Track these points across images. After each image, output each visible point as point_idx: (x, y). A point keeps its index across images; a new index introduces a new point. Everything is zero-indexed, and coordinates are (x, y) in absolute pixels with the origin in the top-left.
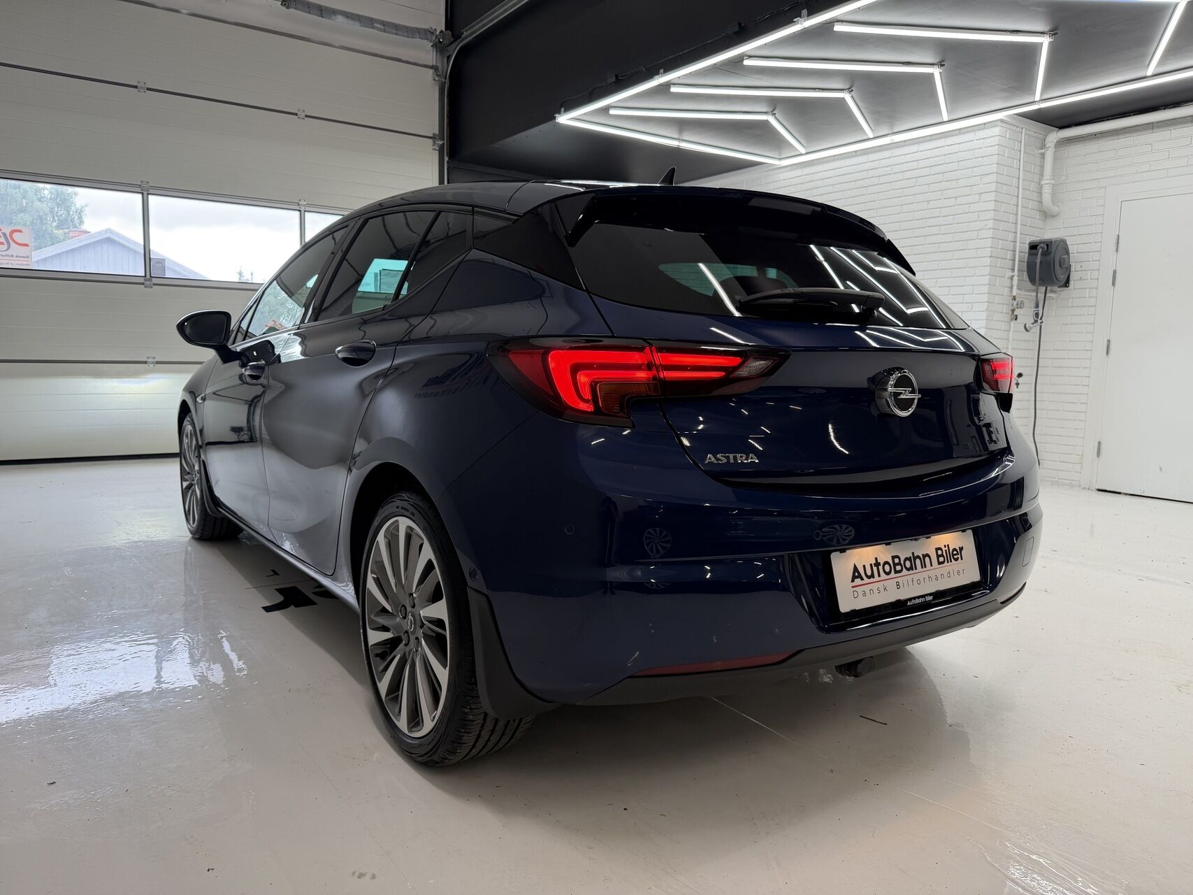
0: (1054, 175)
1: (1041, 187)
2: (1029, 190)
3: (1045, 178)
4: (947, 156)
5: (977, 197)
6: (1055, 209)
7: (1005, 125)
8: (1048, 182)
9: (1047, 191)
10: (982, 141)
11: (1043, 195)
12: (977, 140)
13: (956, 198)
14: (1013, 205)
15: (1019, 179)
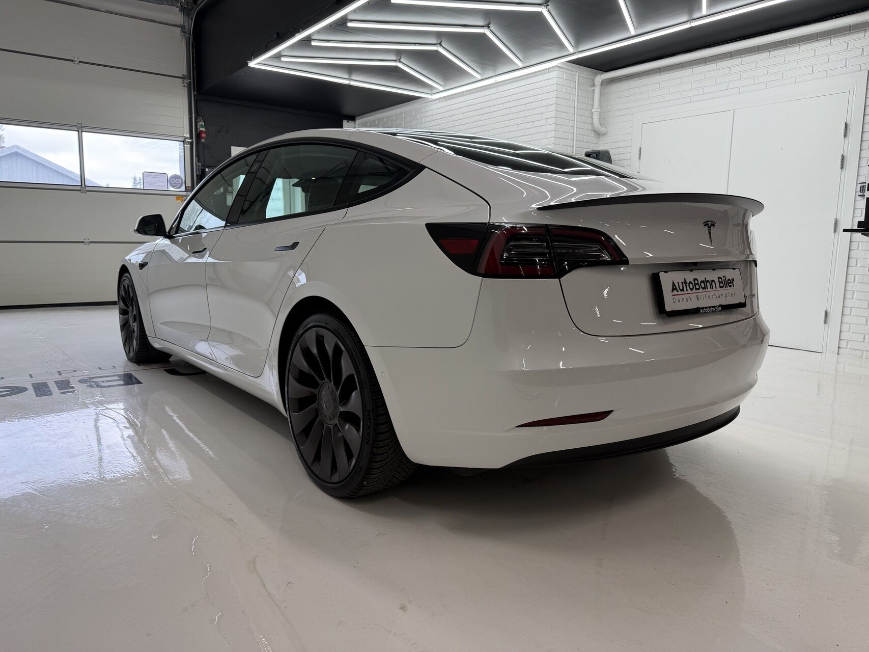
0: (601, 105)
1: (592, 114)
2: (584, 116)
3: (594, 107)
4: (528, 92)
5: (545, 121)
6: (603, 130)
7: (562, 70)
8: (595, 110)
9: (596, 117)
10: (547, 81)
11: (594, 119)
12: (545, 80)
13: (533, 122)
14: (571, 127)
15: (575, 108)
